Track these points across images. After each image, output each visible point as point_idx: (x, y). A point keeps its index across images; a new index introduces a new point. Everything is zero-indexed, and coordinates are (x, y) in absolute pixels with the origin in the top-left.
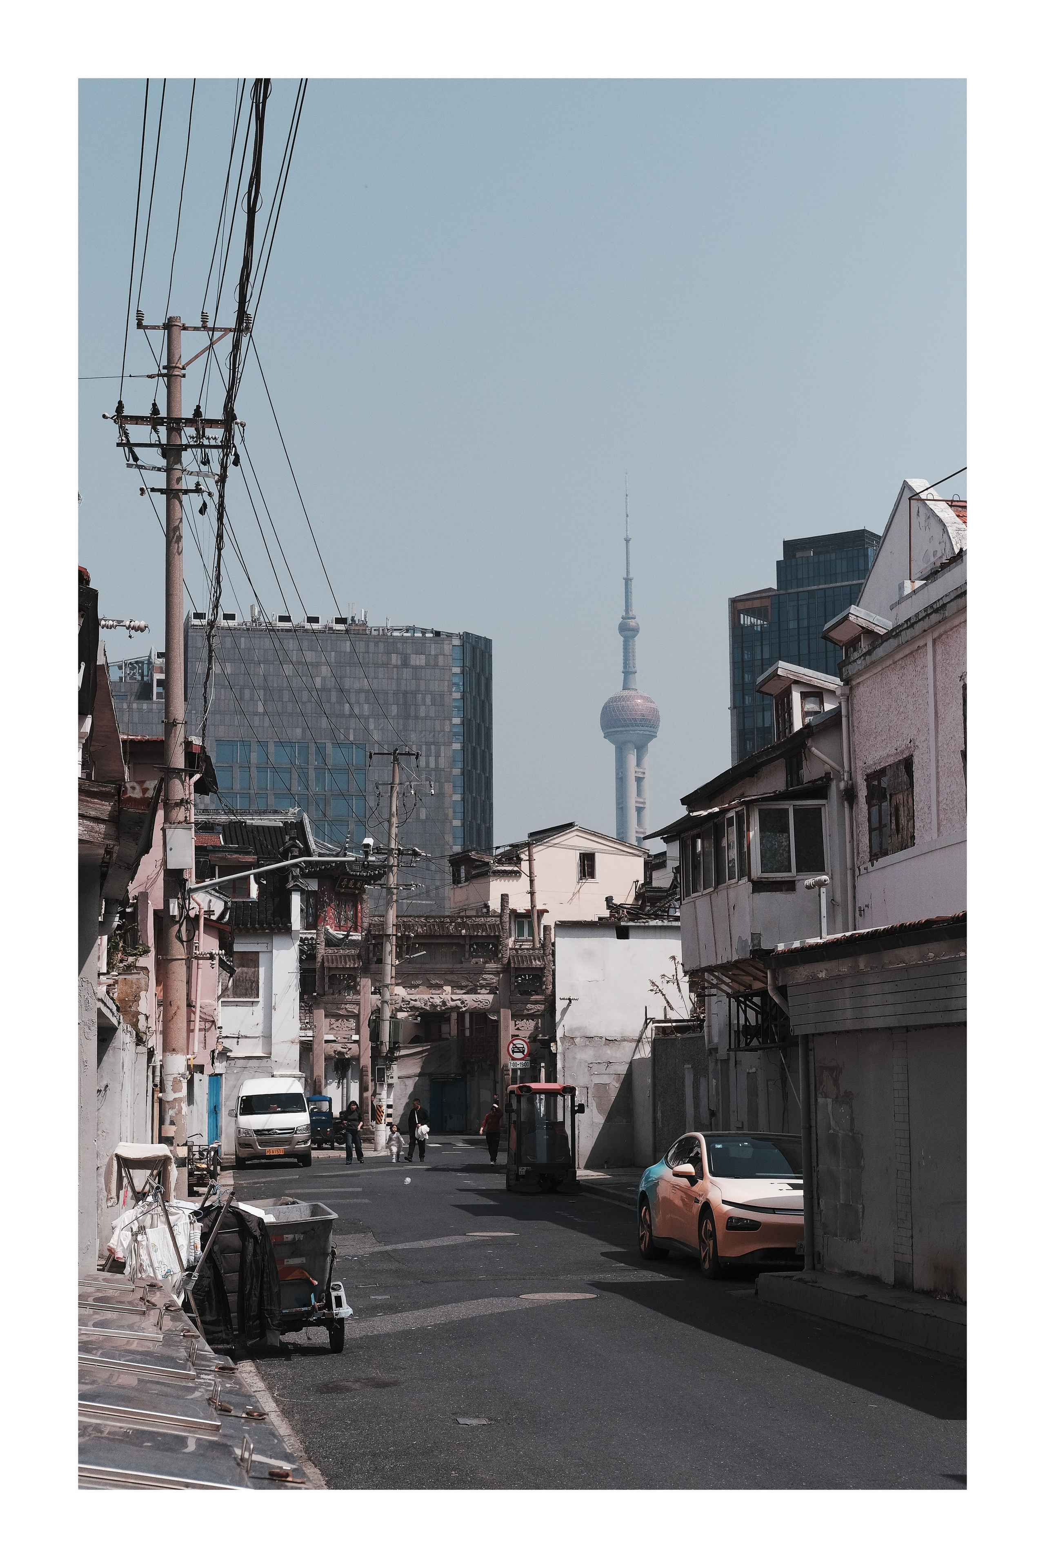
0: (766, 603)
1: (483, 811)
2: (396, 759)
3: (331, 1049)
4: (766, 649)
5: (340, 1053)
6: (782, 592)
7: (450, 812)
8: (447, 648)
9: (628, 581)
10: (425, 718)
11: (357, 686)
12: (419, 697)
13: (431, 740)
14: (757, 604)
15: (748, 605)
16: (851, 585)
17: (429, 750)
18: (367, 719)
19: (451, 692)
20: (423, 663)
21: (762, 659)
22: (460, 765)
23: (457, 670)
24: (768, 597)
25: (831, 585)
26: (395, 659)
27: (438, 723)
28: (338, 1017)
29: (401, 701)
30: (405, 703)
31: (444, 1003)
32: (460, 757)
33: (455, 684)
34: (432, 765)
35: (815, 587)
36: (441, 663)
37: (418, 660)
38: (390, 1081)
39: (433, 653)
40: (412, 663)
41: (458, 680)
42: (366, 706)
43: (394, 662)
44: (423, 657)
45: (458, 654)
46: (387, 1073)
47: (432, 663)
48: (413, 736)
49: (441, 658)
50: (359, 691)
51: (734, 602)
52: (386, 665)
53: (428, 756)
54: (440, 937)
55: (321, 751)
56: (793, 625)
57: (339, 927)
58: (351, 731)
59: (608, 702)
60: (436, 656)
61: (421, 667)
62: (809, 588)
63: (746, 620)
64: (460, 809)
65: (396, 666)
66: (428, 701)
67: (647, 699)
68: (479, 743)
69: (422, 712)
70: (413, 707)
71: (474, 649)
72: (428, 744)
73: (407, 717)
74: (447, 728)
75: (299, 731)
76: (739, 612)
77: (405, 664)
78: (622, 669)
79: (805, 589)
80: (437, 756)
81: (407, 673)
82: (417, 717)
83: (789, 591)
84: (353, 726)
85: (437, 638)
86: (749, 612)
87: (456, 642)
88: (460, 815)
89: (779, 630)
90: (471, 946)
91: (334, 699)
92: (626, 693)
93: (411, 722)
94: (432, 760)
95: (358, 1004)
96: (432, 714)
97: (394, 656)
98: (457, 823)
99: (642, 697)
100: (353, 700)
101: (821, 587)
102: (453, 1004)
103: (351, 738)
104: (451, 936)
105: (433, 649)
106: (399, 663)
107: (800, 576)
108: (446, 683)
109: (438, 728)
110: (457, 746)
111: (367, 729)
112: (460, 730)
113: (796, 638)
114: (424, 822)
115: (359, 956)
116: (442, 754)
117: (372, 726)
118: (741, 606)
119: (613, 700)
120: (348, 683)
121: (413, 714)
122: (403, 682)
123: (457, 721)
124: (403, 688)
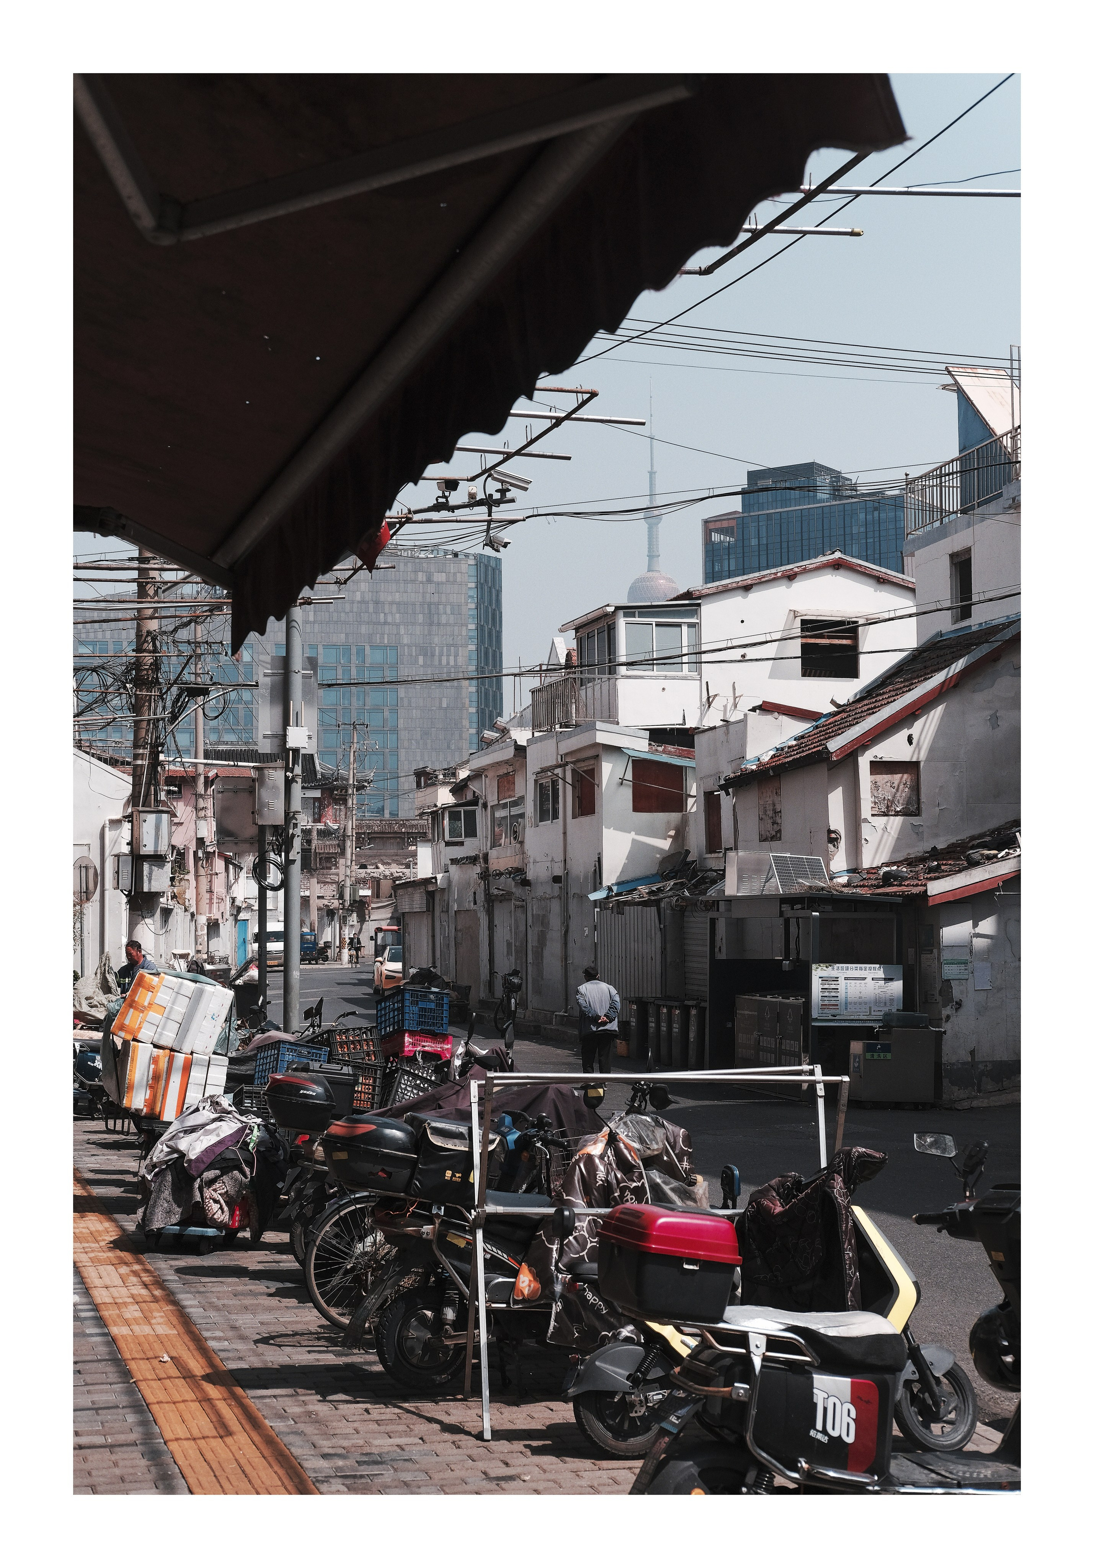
0: (733, 523)
1: (495, 700)
2: (355, 727)
3: (321, 903)
4: (732, 562)
5: (327, 906)
6: (746, 515)
7: (467, 701)
8: (464, 567)
9: (652, 474)
10: (446, 625)
11: (390, 599)
12: (441, 607)
13: (451, 642)
14: (725, 524)
15: (718, 525)
16: (801, 510)
17: (449, 651)
18: (398, 625)
19: (467, 603)
20: (444, 580)
21: (729, 571)
22: (475, 663)
23: (473, 585)
24: (733, 519)
25: (786, 509)
26: (421, 577)
27: (456, 628)
28: (325, 883)
29: (426, 611)
30: (430, 613)
31: (392, 874)
32: (474, 657)
33: (470, 597)
34: (452, 663)
35: (773, 511)
36: (458, 580)
37: (439, 577)
38: (351, 923)
39: (452, 571)
40: (435, 579)
41: (473, 593)
42: (398, 615)
43: (420, 579)
44: (444, 574)
45: (473, 571)
46: (348, 919)
47: (451, 579)
48: (436, 640)
49: (459, 575)
50: (392, 603)
51: (706, 522)
52: (413, 581)
53: (448, 656)
54: (389, 833)
55: (361, 651)
56: (754, 542)
57: (336, 821)
58: (386, 636)
59: (634, 583)
60: (455, 574)
61: (442, 583)
62: (768, 512)
63: (716, 537)
64: (475, 698)
65: (422, 582)
66: (449, 611)
67: (670, 580)
68: (490, 644)
69: (444, 619)
70: (436, 616)
71: (486, 567)
72: (449, 646)
73: (431, 624)
74: (464, 633)
75: (343, 636)
76: (711, 531)
77: (429, 580)
78: (646, 553)
79: (764, 512)
80: (456, 656)
81: (431, 588)
82: (439, 624)
83: (752, 514)
84: (387, 631)
85: (456, 559)
86: (720, 531)
87: (472, 562)
88: (475, 704)
89: (743, 546)
90: (409, 838)
91: (371, 610)
92: (651, 574)
93: (434, 628)
94: (452, 658)
95: (338, 875)
96: (452, 621)
97: (420, 574)
98: (473, 710)
99: (664, 578)
100: (387, 611)
101: (777, 510)
102: (397, 875)
103: (386, 641)
104: (396, 833)
105: (452, 568)
106: (424, 579)
107: (761, 501)
108: (463, 596)
109: (456, 632)
110: (473, 647)
111: (398, 633)
112: (474, 634)
113: (757, 553)
114: (446, 709)
115: (339, 845)
116: (460, 654)
117: (402, 631)
118: (711, 526)
119: (639, 580)
120: (382, 597)
121: (436, 622)
122: (428, 596)
123: (472, 627)
124: (428, 600)
